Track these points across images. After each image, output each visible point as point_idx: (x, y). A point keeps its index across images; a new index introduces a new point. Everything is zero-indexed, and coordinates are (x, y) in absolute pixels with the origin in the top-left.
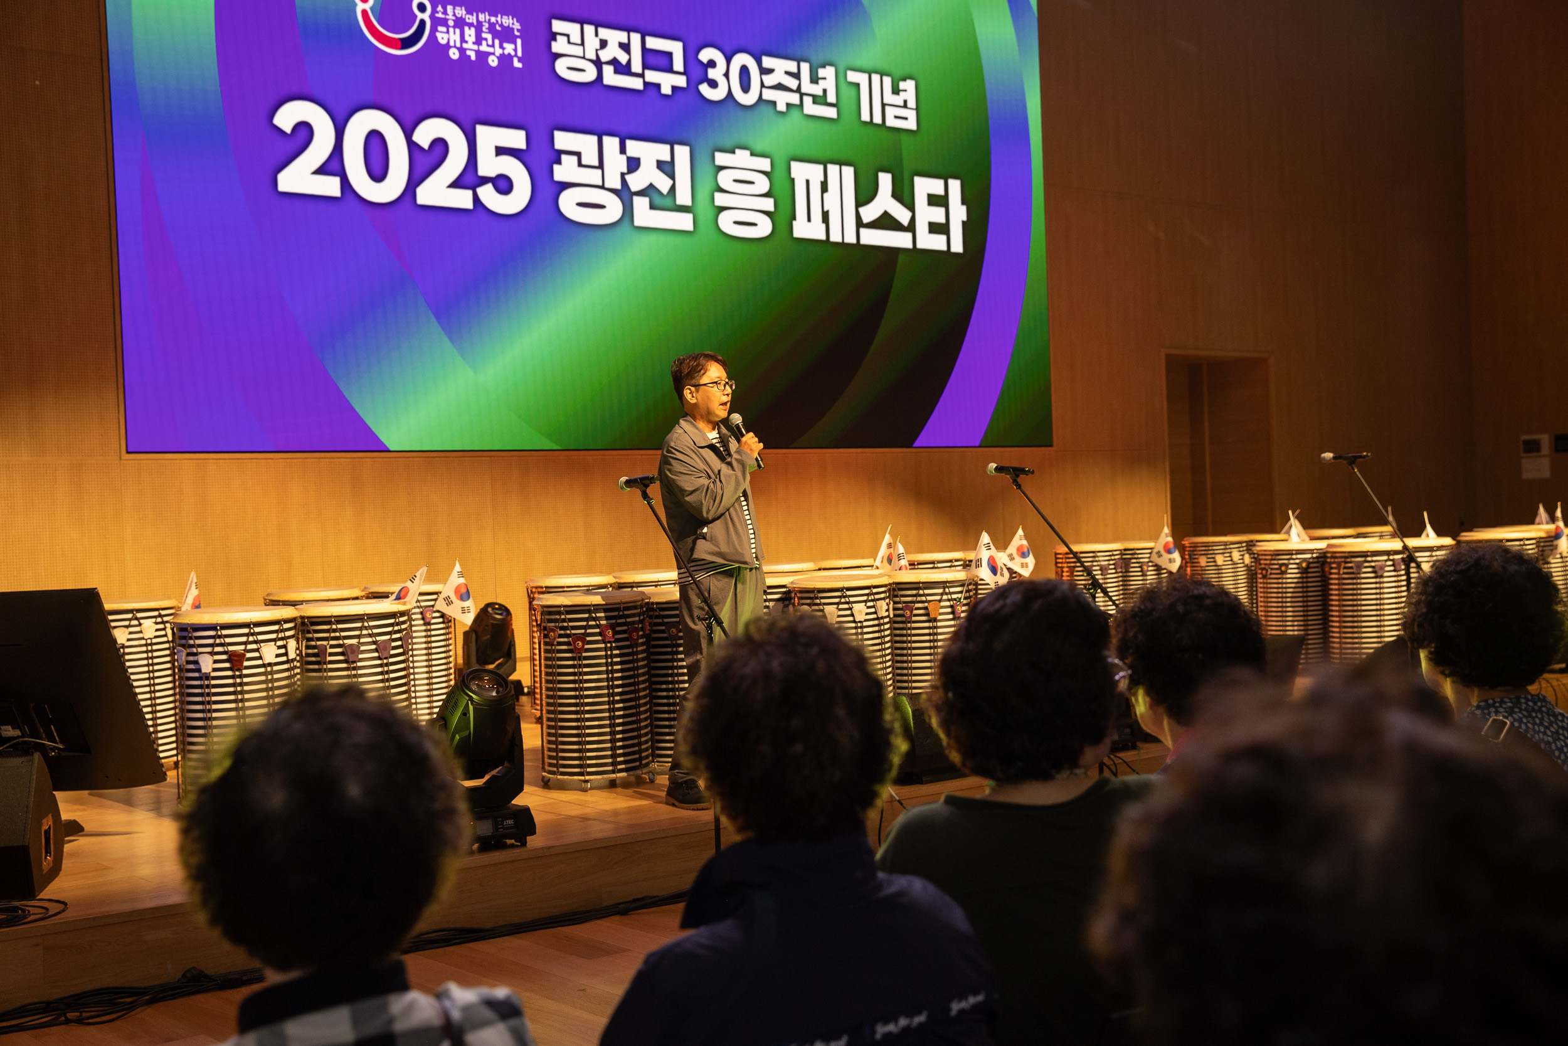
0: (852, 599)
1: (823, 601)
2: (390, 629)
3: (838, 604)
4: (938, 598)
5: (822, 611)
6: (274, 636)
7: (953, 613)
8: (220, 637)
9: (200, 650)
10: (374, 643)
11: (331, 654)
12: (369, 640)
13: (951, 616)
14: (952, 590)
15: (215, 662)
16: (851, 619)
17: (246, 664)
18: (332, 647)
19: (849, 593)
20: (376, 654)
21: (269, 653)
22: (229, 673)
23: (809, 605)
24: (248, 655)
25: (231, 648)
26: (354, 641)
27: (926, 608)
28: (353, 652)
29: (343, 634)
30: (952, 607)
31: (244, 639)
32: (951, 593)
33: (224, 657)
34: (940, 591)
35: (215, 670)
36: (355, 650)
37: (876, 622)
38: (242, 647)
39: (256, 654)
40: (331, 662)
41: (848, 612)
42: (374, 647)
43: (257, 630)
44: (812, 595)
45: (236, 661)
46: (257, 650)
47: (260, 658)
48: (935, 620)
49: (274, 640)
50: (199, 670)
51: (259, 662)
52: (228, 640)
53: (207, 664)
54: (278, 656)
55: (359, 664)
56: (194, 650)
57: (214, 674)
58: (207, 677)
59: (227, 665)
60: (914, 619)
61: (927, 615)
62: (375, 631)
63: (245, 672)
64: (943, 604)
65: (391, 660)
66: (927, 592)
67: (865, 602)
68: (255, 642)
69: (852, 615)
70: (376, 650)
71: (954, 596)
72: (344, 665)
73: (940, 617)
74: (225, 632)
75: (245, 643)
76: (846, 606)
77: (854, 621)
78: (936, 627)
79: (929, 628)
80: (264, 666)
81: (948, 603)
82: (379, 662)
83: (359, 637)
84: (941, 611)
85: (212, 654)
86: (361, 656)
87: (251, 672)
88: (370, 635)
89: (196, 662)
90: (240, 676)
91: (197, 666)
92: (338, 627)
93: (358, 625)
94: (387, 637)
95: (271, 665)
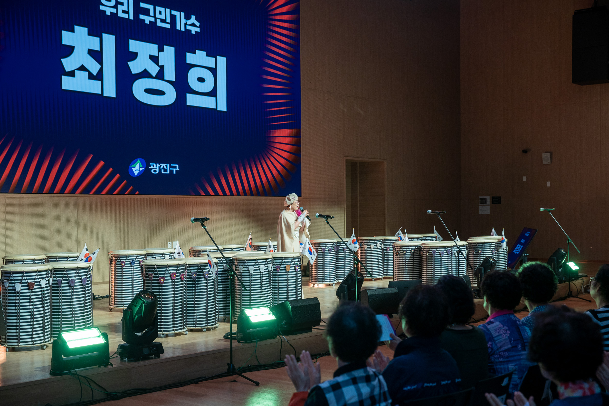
0: (259, 264)
1: (248, 264)
2: (86, 273)
3: (254, 265)
4: (290, 263)
5: (248, 268)
6: (45, 276)
7: (295, 269)
8: (24, 276)
9: (16, 281)
10: (80, 279)
11: (63, 283)
12: (79, 278)
13: (294, 270)
14: (295, 260)
15: (22, 286)
17: (35, 287)
18: (64, 280)
19: (258, 261)
20: (81, 284)
21: (43, 283)
22: (28, 291)
23: (242, 265)
24: (36, 284)
25: (29, 281)
26: (73, 278)
27: (285, 267)
28: (72, 283)
29: (68, 275)
30: (294, 267)
31: (34, 277)
32: (294, 262)
33: (26, 284)
34: (291, 260)
35: (22, 290)
36: (73, 281)
37: (268, 273)
38: (33, 281)
39: (38, 283)
40: (63, 287)
41: (258, 269)
42: (80, 281)
43: (39, 274)
44: (244, 262)
45: (30, 286)
46: (39, 282)
47: (40, 285)
48: (288, 272)
49: (45, 278)
50: (15, 290)
51: (39, 287)
52: (28, 278)
53: (18, 287)
54: (46, 284)
55: (75, 287)
56: (13, 282)
58: (18, 292)
59: (27, 288)
60: (280, 271)
61: (286, 270)
62: (81, 274)
63: (34, 291)
64: (291, 266)
65: (87, 286)
66: (285, 261)
67: (264, 264)
68: (38, 279)
71: (296, 263)
72: (68, 288)
73: (290, 271)
74: (26, 274)
75: (34, 279)
76: (257, 266)
77: (260, 272)
78: (288, 275)
79: (286, 275)
80: (41, 288)
81: (293, 265)
82: (82, 287)
83: (75, 276)
84: (291, 268)
85: (20, 283)
86: (75, 284)
87: (36, 290)
88: (79, 276)
89: (14, 287)
90: (32, 292)
91: (14, 288)
92: (67, 272)
93: (75, 272)
94: (85, 277)
95: (43, 288)
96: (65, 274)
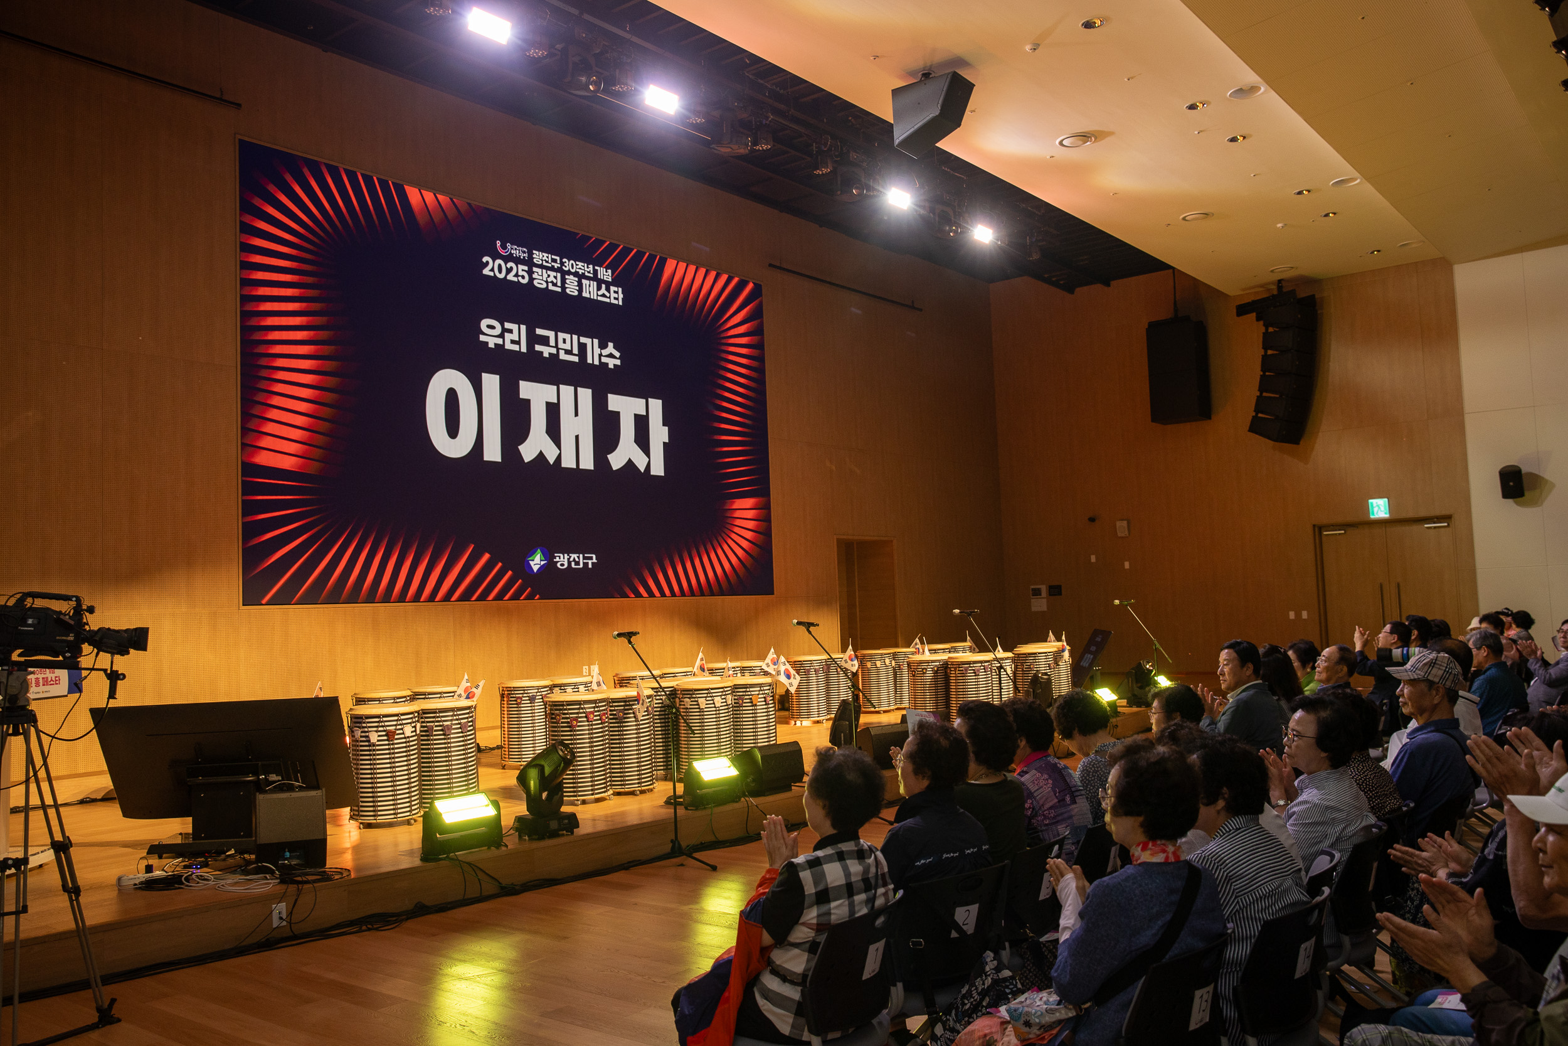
0: (714, 695)
1: (698, 696)
2: (467, 716)
3: (706, 697)
4: (757, 693)
5: (697, 701)
6: (410, 721)
7: (765, 701)
8: (382, 722)
9: (370, 729)
10: (459, 724)
11: (436, 731)
12: (457, 722)
13: (764, 703)
14: (765, 688)
15: (379, 736)
16: (713, 705)
17: (396, 737)
18: (436, 726)
19: (712, 691)
20: (460, 730)
21: (408, 730)
22: (387, 742)
23: (689, 698)
24: (398, 732)
25: (388, 728)
26: (449, 723)
27: (751, 699)
28: (448, 729)
29: (443, 719)
30: (764, 698)
31: (395, 723)
32: (764, 690)
33: (384, 733)
34: (759, 689)
35: (378, 741)
36: (449, 728)
37: (726, 707)
38: (394, 727)
39: (401, 731)
40: (435, 735)
41: (712, 702)
42: (459, 726)
43: (402, 717)
44: (691, 693)
45: (390, 735)
46: (402, 729)
47: (403, 733)
48: (756, 705)
49: (410, 723)
50: (369, 741)
51: (403, 736)
52: (386, 724)
53: (374, 738)
54: (412, 732)
55: (452, 736)
56: (366, 730)
57: (377, 743)
58: (374, 745)
59: (385, 738)
60: (744, 705)
61: (752, 702)
62: (460, 717)
63: (396, 741)
64: (760, 696)
65: (468, 733)
66: (751, 689)
67: (721, 696)
68: (401, 725)
69: (714, 703)
70: (460, 728)
71: (766, 692)
72: (443, 737)
73: (758, 704)
74: (385, 719)
75: (396, 725)
76: (710, 699)
77: (715, 707)
78: (756, 709)
79: (752, 710)
80: (405, 738)
81: (762, 696)
82: (461, 735)
83: (451, 720)
84: (759, 700)
85: (376, 731)
86: (453, 731)
87: (398, 740)
88: (457, 720)
89: (368, 737)
90: (392, 744)
91: (368, 739)
92: (441, 714)
93: (451, 714)
94: (466, 720)
95: (408, 737)
96: (438, 717)
